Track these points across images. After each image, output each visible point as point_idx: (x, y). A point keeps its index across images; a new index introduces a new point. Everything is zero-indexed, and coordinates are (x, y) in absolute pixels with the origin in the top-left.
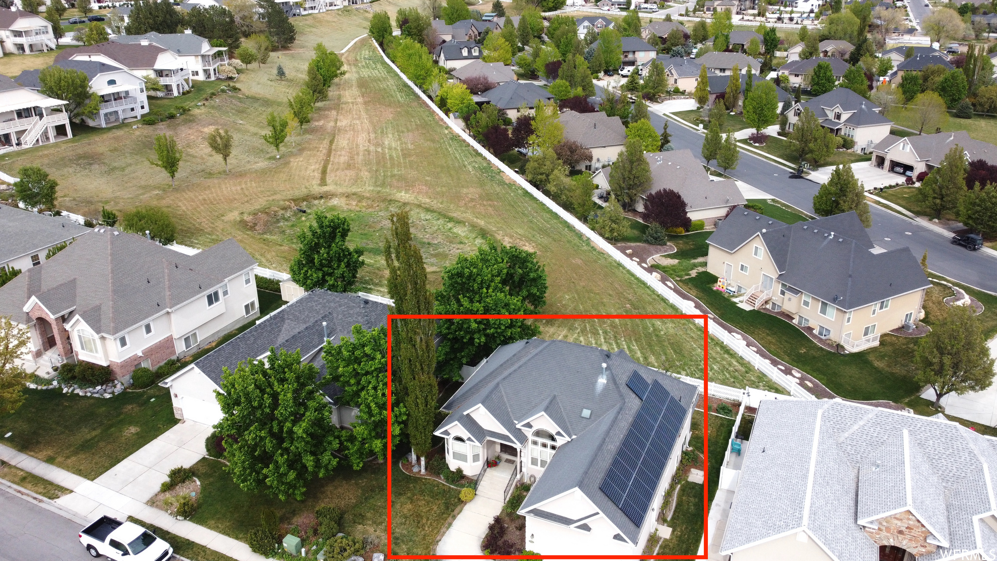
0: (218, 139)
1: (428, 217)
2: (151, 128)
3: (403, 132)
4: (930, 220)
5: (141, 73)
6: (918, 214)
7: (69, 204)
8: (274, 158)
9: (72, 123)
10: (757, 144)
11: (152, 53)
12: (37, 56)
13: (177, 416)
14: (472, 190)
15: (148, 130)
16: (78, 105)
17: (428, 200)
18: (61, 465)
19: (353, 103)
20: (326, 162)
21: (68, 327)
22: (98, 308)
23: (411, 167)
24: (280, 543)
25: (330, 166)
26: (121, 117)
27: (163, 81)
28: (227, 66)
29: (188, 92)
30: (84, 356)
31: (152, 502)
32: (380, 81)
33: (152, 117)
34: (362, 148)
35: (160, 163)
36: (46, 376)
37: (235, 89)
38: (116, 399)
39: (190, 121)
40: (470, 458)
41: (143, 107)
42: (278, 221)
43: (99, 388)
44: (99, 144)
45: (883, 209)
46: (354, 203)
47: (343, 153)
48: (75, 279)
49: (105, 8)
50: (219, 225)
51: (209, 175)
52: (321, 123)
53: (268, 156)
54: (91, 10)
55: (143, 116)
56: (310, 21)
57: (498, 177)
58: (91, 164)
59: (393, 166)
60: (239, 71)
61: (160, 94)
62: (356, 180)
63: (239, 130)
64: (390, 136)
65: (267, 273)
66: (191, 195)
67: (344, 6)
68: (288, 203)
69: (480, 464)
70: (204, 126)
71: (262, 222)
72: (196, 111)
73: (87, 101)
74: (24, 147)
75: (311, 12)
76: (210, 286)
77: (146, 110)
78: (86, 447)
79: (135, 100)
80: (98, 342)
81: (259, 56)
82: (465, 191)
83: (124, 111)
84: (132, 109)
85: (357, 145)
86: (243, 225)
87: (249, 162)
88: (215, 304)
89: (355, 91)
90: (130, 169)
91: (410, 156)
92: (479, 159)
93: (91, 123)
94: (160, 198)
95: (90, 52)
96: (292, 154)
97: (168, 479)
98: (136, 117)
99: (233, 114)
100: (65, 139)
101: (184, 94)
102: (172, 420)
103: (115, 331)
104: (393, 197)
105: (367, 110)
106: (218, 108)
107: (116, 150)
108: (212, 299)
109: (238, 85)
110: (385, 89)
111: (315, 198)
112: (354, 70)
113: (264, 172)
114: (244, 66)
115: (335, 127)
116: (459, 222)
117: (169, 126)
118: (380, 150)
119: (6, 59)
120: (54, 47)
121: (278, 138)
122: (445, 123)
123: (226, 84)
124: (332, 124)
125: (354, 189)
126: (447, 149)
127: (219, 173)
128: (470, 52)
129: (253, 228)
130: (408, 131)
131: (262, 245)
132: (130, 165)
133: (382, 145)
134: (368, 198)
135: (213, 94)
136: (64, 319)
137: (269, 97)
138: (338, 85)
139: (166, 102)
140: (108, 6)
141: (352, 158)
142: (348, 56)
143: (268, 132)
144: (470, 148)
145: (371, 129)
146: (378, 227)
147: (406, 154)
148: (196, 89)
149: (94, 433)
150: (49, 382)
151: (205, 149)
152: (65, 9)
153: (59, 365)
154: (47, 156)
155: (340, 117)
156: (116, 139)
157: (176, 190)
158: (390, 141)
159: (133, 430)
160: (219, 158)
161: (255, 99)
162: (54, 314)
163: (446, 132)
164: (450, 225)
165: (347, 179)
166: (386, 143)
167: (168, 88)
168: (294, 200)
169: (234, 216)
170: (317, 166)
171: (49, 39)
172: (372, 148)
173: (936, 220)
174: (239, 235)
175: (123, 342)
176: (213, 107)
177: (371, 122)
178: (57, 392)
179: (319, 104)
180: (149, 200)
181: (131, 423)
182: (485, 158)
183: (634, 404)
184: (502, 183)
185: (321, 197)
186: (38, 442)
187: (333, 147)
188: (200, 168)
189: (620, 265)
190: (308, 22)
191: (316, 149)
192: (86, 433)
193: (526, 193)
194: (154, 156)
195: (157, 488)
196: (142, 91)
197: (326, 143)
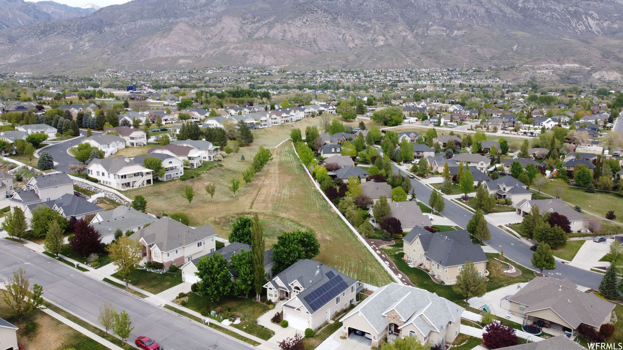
0: (210, 188)
1: (291, 224)
2: (184, 182)
3: (293, 188)
4: (527, 239)
5: (182, 158)
6: (523, 236)
7: (150, 211)
8: (232, 197)
9: (153, 179)
10: (464, 201)
11: (188, 149)
12: (139, 148)
13: (183, 281)
14: (315, 214)
15: (182, 183)
16: (157, 171)
17: (293, 217)
18: (145, 290)
19: (273, 173)
20: (255, 199)
21: (151, 249)
22: (162, 243)
23: (291, 203)
24: (210, 313)
25: (256, 201)
26: (172, 177)
27: (191, 162)
28: (219, 154)
29: (201, 166)
30: (155, 259)
31: (173, 301)
32: (289, 163)
33: (184, 177)
34: (272, 194)
35: (186, 196)
36: (142, 265)
37: (221, 165)
38: (163, 274)
39: (200, 179)
40: (274, 296)
41: (181, 173)
42: (229, 222)
43: (158, 270)
44: (162, 188)
45: (508, 233)
46: (262, 217)
47: (263, 196)
48: (155, 234)
49: (168, 123)
50: (206, 222)
51: (205, 202)
52: (257, 182)
53: (230, 196)
54: (162, 125)
55: (181, 176)
56: (263, 131)
57: (329, 209)
58: (159, 196)
59: (283, 202)
60: (224, 157)
61: (189, 167)
62: (265, 208)
63: (220, 184)
64: (286, 189)
65: (221, 240)
66: (196, 210)
67: (282, 124)
68: (234, 215)
69: (277, 298)
70: (205, 182)
71: (222, 222)
72: (203, 175)
73: (160, 170)
74: (134, 188)
75: (264, 127)
76: (199, 240)
77: (183, 174)
78: (153, 286)
79: (179, 169)
80: (160, 254)
81: (234, 150)
82: (312, 214)
83: (174, 174)
84: (177, 174)
85: (270, 193)
86: (215, 222)
87: (222, 198)
88: (200, 247)
89: (276, 168)
90: (174, 198)
91: (292, 198)
92: (324, 201)
93: (160, 179)
94: (184, 210)
95: (162, 149)
96: (241, 195)
97: (178, 296)
98: (178, 177)
99: (219, 177)
100: (149, 185)
101: (199, 167)
102: (181, 281)
103: (167, 251)
104: (278, 215)
105: (279, 177)
106: (213, 174)
107: (169, 190)
108: (199, 245)
109: (222, 164)
110: (291, 167)
111: (246, 214)
112: (279, 157)
113: (227, 202)
114: (227, 154)
115: (262, 184)
116: (303, 226)
117: (191, 181)
118: (279, 195)
119: (126, 149)
120: (146, 144)
121: (235, 188)
122: (314, 184)
123: (217, 163)
124: (261, 183)
125: (263, 211)
126: (310, 196)
127: (209, 202)
128: (335, 150)
129: (219, 224)
130: (295, 187)
131: (221, 230)
132: (174, 197)
133: (281, 193)
134: (268, 215)
135: (211, 168)
136: (150, 246)
137: (235, 169)
138: (269, 164)
139: (191, 171)
140: (170, 123)
141: (266, 198)
142: (277, 150)
143: (231, 185)
144: (321, 196)
145: (278, 186)
146: (269, 226)
147: (291, 197)
148: (205, 165)
149: (156, 283)
150: (143, 267)
151: (204, 192)
152: (150, 125)
153: (146, 262)
154: (143, 191)
155: (266, 180)
156: (170, 186)
157: (191, 207)
158: (286, 191)
159: (168, 283)
160: (209, 195)
161: (229, 170)
162: (148, 244)
163: (313, 188)
164: (299, 227)
165: (262, 207)
166: (283, 192)
167: (192, 165)
168: (237, 214)
169: (212, 219)
170: (250, 201)
171: (144, 141)
172: (276, 194)
173: (530, 239)
174: (213, 226)
175: (168, 255)
176: (210, 174)
177: (279, 183)
178: (145, 271)
179: (257, 173)
180: (180, 211)
181: (168, 281)
182: (326, 201)
183: (327, 280)
184: (330, 212)
185: (249, 214)
186: (139, 284)
187: (259, 193)
188: (201, 199)
189: (365, 247)
190: (261, 132)
191: (252, 194)
192: (154, 283)
193: (339, 217)
194: (184, 194)
195: (175, 298)
196: (182, 166)
197: (256, 191)
